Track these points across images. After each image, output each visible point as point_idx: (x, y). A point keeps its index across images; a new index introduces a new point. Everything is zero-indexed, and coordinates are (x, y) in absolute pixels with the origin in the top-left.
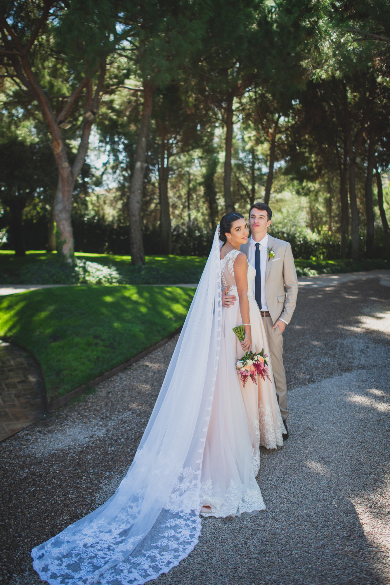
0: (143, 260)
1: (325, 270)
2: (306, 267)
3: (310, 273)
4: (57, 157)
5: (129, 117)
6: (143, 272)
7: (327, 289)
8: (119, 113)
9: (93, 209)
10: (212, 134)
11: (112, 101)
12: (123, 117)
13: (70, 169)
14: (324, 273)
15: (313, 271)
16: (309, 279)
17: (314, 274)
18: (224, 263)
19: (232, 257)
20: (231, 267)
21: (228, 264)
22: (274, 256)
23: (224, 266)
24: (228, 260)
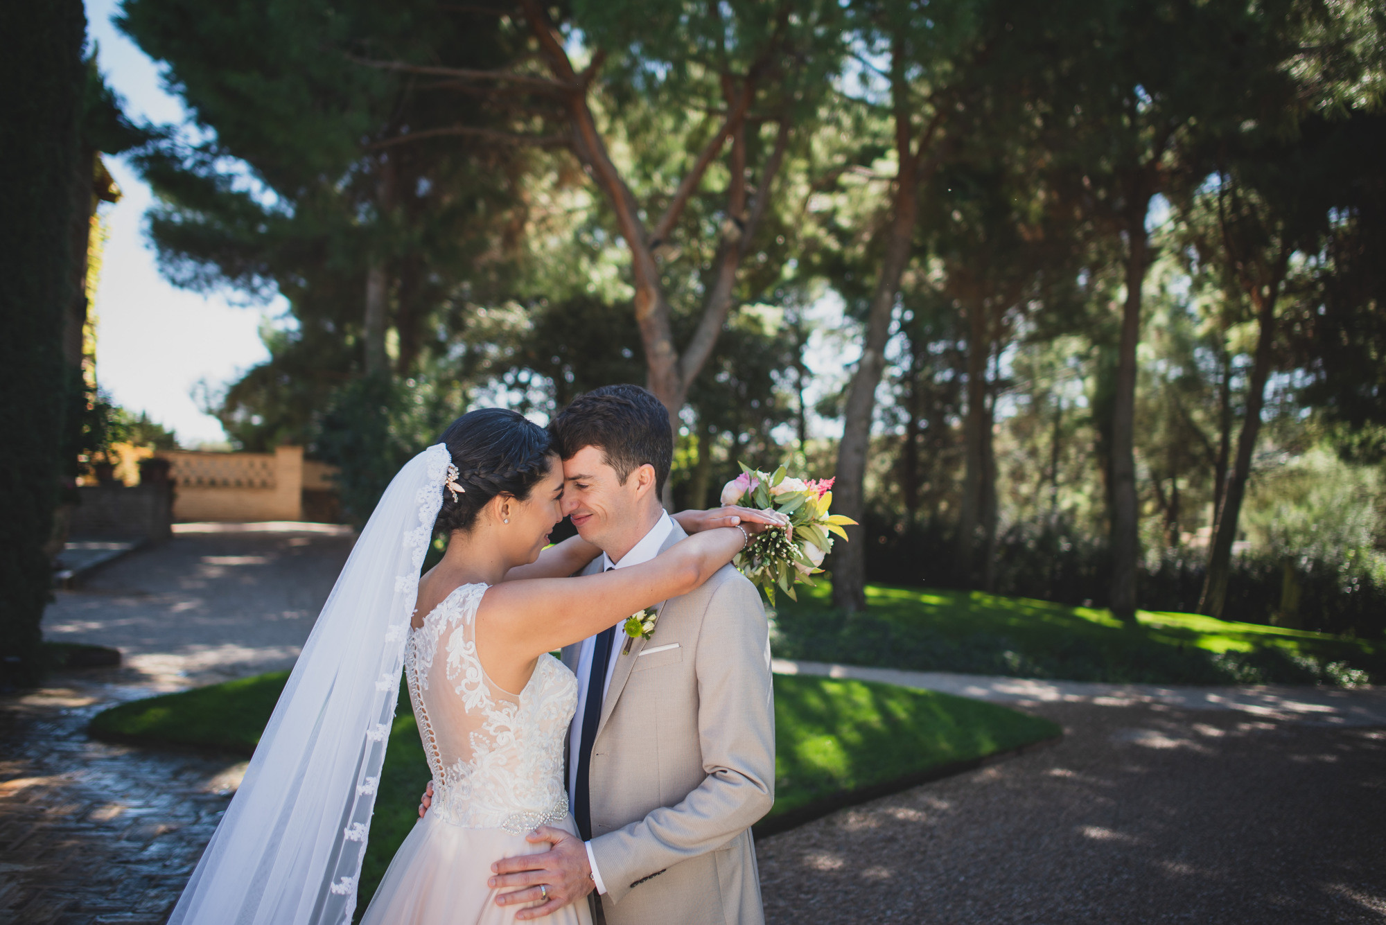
0: (860, 598)
2: (1337, 660)
3: (1345, 679)
4: (643, 327)
5: (871, 247)
6: (846, 632)
8: (844, 236)
10: (1105, 298)
11: (834, 211)
12: (854, 245)
13: (674, 357)
15: (1356, 674)
16: (1334, 694)
17: (1358, 682)
18: (431, 647)
19: (460, 617)
20: (464, 666)
21: (447, 648)
22: (651, 632)
23: (429, 660)
24: (441, 632)
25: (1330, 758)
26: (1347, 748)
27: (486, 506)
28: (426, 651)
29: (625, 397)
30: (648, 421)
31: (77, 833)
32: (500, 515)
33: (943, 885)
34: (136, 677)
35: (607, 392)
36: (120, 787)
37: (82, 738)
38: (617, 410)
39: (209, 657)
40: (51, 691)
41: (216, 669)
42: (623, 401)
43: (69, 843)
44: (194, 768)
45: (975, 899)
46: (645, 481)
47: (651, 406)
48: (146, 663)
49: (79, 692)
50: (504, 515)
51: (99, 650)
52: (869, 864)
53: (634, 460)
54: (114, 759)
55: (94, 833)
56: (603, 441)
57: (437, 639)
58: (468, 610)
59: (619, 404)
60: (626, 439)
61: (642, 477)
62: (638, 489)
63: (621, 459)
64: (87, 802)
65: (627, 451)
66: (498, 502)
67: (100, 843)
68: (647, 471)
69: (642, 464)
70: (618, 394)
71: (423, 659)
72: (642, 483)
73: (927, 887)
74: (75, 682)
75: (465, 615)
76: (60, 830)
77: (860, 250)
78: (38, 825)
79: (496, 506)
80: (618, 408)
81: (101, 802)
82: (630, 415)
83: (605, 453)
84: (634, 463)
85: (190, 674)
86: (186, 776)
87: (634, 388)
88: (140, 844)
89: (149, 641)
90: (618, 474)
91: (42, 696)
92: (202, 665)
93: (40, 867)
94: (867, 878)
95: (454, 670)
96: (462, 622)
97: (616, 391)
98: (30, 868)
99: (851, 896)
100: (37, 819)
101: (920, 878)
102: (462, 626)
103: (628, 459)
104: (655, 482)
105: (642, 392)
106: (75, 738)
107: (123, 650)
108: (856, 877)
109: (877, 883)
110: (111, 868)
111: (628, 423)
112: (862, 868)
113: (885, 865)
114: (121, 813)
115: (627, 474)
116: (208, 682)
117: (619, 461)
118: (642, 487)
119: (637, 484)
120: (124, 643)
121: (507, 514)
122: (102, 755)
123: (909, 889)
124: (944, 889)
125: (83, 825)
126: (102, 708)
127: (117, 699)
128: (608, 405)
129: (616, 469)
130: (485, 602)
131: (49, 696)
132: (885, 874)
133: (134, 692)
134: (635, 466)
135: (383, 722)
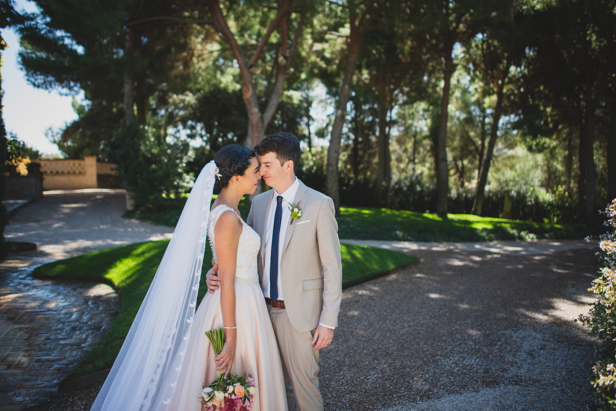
1: (547, 235)
2: (524, 230)
3: (527, 237)
4: (246, 102)
5: (339, 66)
7: (537, 258)
8: (328, 61)
9: (312, 160)
10: (435, 86)
11: (323, 50)
13: (260, 114)
14: (545, 238)
15: (532, 235)
16: (523, 243)
17: (532, 239)
22: (300, 216)
25: (520, 266)
26: (526, 262)
29: (286, 137)
30: (292, 146)
31: (41, 313)
33: (378, 316)
34: (44, 254)
36: (52, 296)
37: (31, 278)
38: (282, 140)
39: (73, 245)
40: (11, 261)
41: (77, 250)
43: (39, 317)
44: (81, 287)
45: (390, 320)
46: (290, 166)
47: (294, 141)
48: (47, 249)
49: (23, 260)
51: (27, 244)
52: (350, 310)
53: (286, 158)
54: (47, 285)
55: (47, 313)
56: (276, 150)
60: (284, 151)
64: (42, 302)
65: (284, 155)
66: (235, 177)
67: (51, 316)
68: (291, 163)
69: (289, 160)
70: (283, 135)
72: (288, 167)
73: (372, 317)
74: (20, 257)
76: (34, 312)
77: (334, 67)
78: (25, 311)
81: (46, 302)
82: (286, 142)
83: (277, 155)
85: (67, 252)
86: (78, 290)
87: (289, 134)
88: (68, 316)
89: (46, 240)
90: (280, 163)
91: (8, 263)
92: (71, 248)
93: (31, 325)
94: (349, 315)
98: (27, 326)
99: (344, 321)
100: (23, 309)
101: (369, 314)
103: (284, 158)
104: (293, 166)
106: (28, 278)
107: (37, 244)
108: (345, 315)
109: (353, 317)
110: (59, 324)
111: (286, 145)
112: (347, 312)
113: (356, 310)
114: (57, 305)
115: (283, 163)
116: (75, 255)
117: (281, 158)
119: (287, 167)
120: (36, 241)
121: (239, 181)
122: (41, 284)
123: (365, 318)
124: (378, 317)
125: (42, 310)
126: (35, 267)
127: (40, 263)
129: (280, 161)
131: (11, 263)
132: (356, 313)
133: (46, 260)
134: (286, 161)
135: (202, 252)
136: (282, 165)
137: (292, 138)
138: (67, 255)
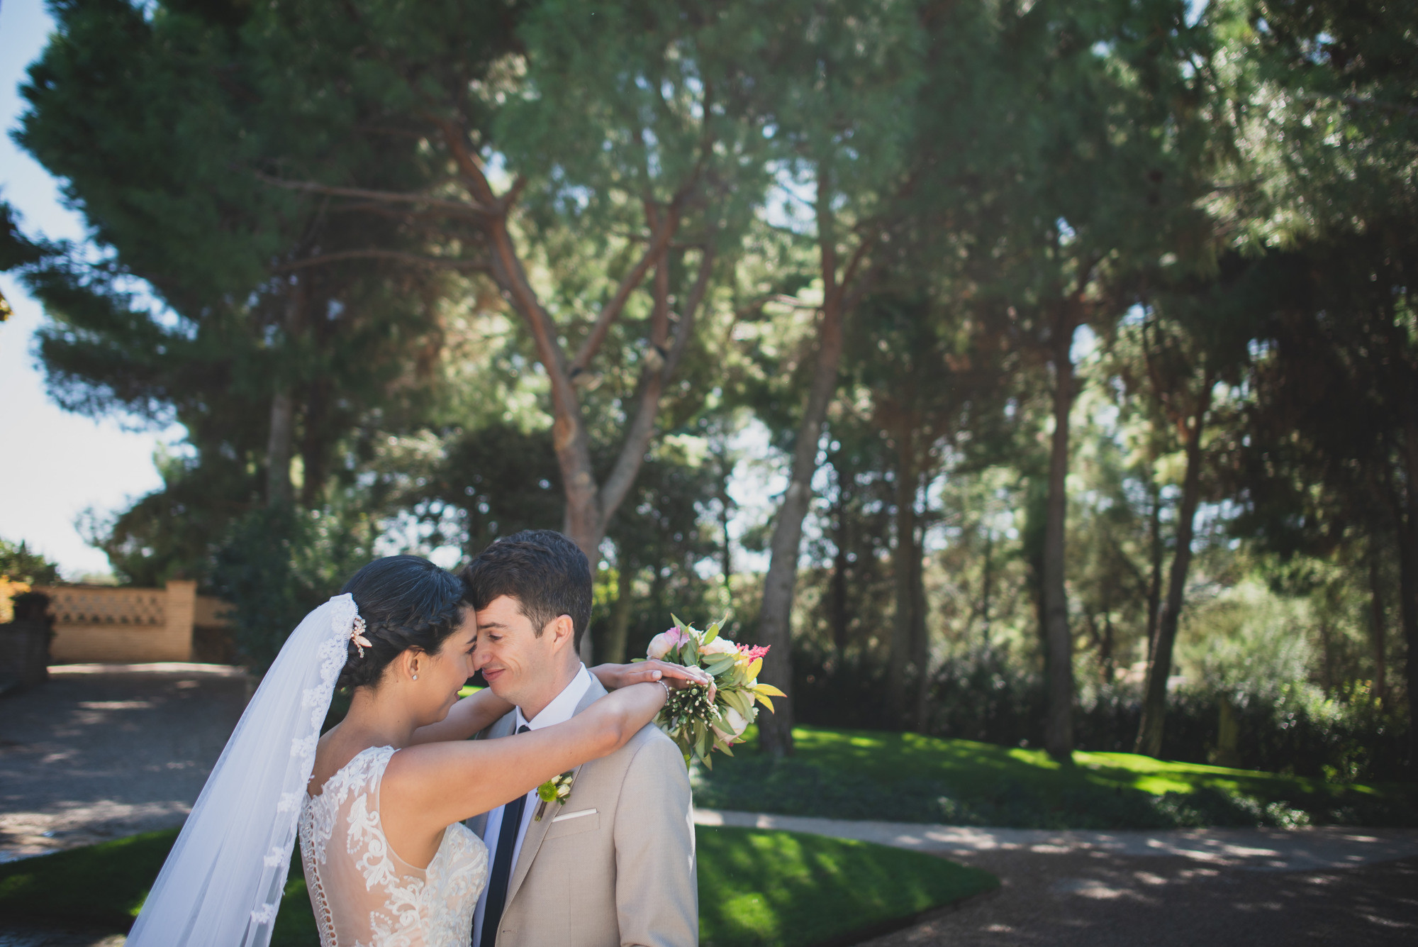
0: (788, 741)
1: (1338, 814)
2: (1277, 800)
3: (1286, 820)
4: (561, 458)
5: (796, 377)
6: (773, 778)
7: (1318, 880)
8: (769, 365)
9: (730, 605)
10: (1033, 429)
11: (759, 340)
12: (779, 375)
13: (593, 489)
14: (1334, 821)
15: (1297, 814)
16: (1276, 836)
17: (1299, 823)
18: (330, 817)
19: (363, 784)
20: (366, 839)
21: (348, 819)
22: (567, 796)
23: (328, 831)
24: (342, 801)
25: (1275, 906)
26: (1291, 894)
27: (393, 662)
28: (325, 821)
29: (543, 544)
30: (566, 569)
32: (409, 671)
35: (523, 538)
38: (533, 558)
39: (82, 814)
41: (88, 828)
42: (540, 548)
46: (563, 633)
47: (570, 554)
48: (11, 823)
50: (413, 671)
53: (551, 610)
56: (518, 590)
57: (337, 808)
58: (372, 777)
59: (536, 551)
60: (543, 588)
61: (559, 628)
62: (555, 641)
63: (537, 609)
65: (544, 600)
66: (407, 656)
68: (565, 623)
69: (559, 615)
70: (535, 541)
71: (321, 829)
72: (559, 635)
75: (368, 782)
77: (785, 380)
79: (405, 661)
80: (535, 555)
82: (547, 562)
83: (521, 603)
84: (551, 614)
85: (58, 835)
87: (552, 533)
89: (14, 798)
90: (533, 625)
92: (72, 823)
95: (355, 844)
96: (366, 790)
97: (533, 537)
102: (365, 795)
103: (545, 610)
104: (573, 634)
105: (560, 538)
111: (545, 572)
115: (543, 626)
116: (78, 843)
117: (535, 612)
118: (559, 640)
119: (554, 636)
121: (416, 669)
128: (524, 552)
129: (532, 620)
130: (391, 769)
134: (552, 617)
135: (270, 901)
136: (539, 632)
137: (564, 545)
138: (54, 842)
